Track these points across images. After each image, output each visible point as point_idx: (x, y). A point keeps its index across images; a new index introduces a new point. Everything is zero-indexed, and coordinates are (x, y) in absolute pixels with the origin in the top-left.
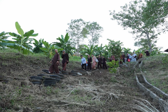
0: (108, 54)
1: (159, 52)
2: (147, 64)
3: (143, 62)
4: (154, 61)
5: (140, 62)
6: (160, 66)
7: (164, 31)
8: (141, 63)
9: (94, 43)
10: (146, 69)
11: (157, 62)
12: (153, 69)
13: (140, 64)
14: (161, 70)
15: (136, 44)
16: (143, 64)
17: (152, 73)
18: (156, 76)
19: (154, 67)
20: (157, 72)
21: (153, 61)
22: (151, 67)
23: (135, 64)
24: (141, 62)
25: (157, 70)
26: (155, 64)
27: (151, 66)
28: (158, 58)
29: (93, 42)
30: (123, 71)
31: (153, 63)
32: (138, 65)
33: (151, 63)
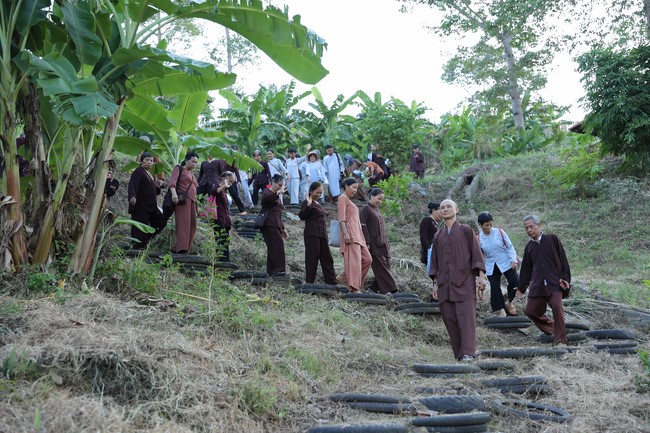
0: (323, 131)
1: (557, 126)
2: (494, 187)
3: (480, 178)
4: (518, 175)
5: (469, 180)
6: (533, 194)
7: (573, 46)
8: (473, 183)
9: (234, 61)
10: (488, 203)
11: (526, 179)
12: (509, 203)
13: (470, 187)
14: (533, 207)
15: (450, 73)
16: (481, 186)
17: (505, 216)
18: (516, 226)
19: (514, 197)
20: (521, 215)
21: (514, 177)
22: (506, 199)
23: (450, 186)
24: (475, 179)
25: (521, 209)
26: (518, 189)
27: (506, 194)
28: (534, 166)
29: (229, 57)
30: (412, 211)
31: (512, 183)
32: (462, 188)
33: (508, 184)
